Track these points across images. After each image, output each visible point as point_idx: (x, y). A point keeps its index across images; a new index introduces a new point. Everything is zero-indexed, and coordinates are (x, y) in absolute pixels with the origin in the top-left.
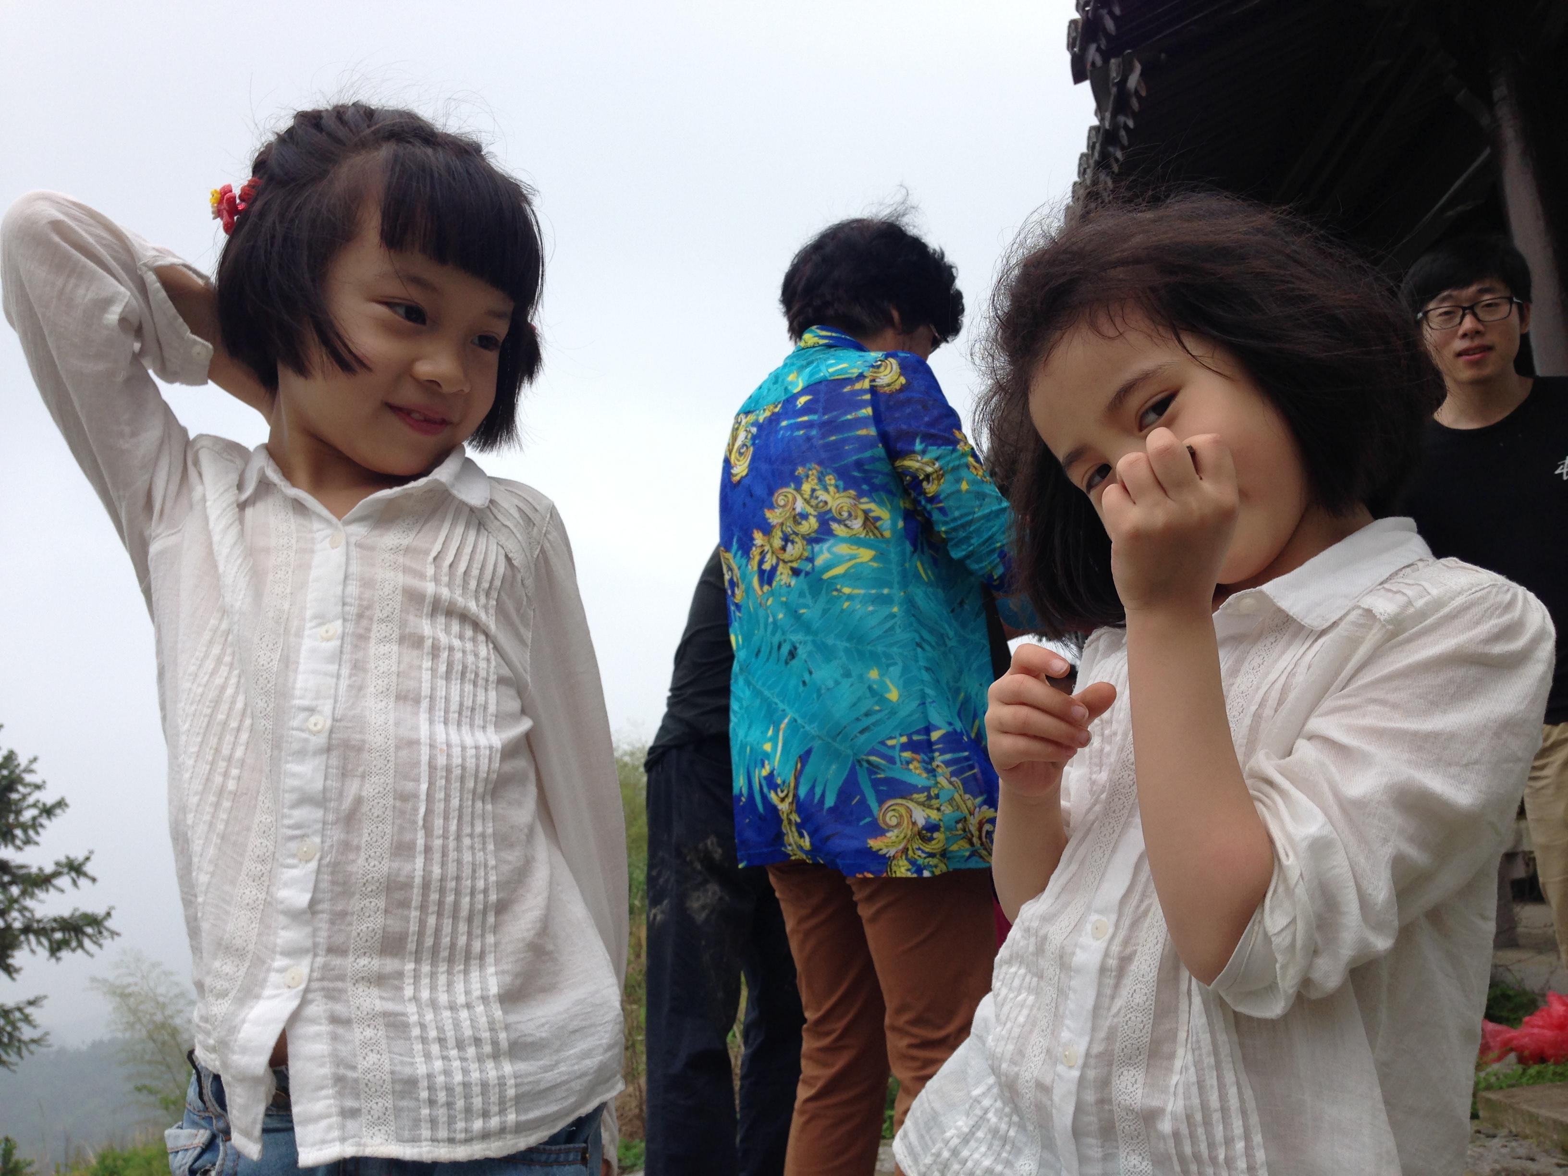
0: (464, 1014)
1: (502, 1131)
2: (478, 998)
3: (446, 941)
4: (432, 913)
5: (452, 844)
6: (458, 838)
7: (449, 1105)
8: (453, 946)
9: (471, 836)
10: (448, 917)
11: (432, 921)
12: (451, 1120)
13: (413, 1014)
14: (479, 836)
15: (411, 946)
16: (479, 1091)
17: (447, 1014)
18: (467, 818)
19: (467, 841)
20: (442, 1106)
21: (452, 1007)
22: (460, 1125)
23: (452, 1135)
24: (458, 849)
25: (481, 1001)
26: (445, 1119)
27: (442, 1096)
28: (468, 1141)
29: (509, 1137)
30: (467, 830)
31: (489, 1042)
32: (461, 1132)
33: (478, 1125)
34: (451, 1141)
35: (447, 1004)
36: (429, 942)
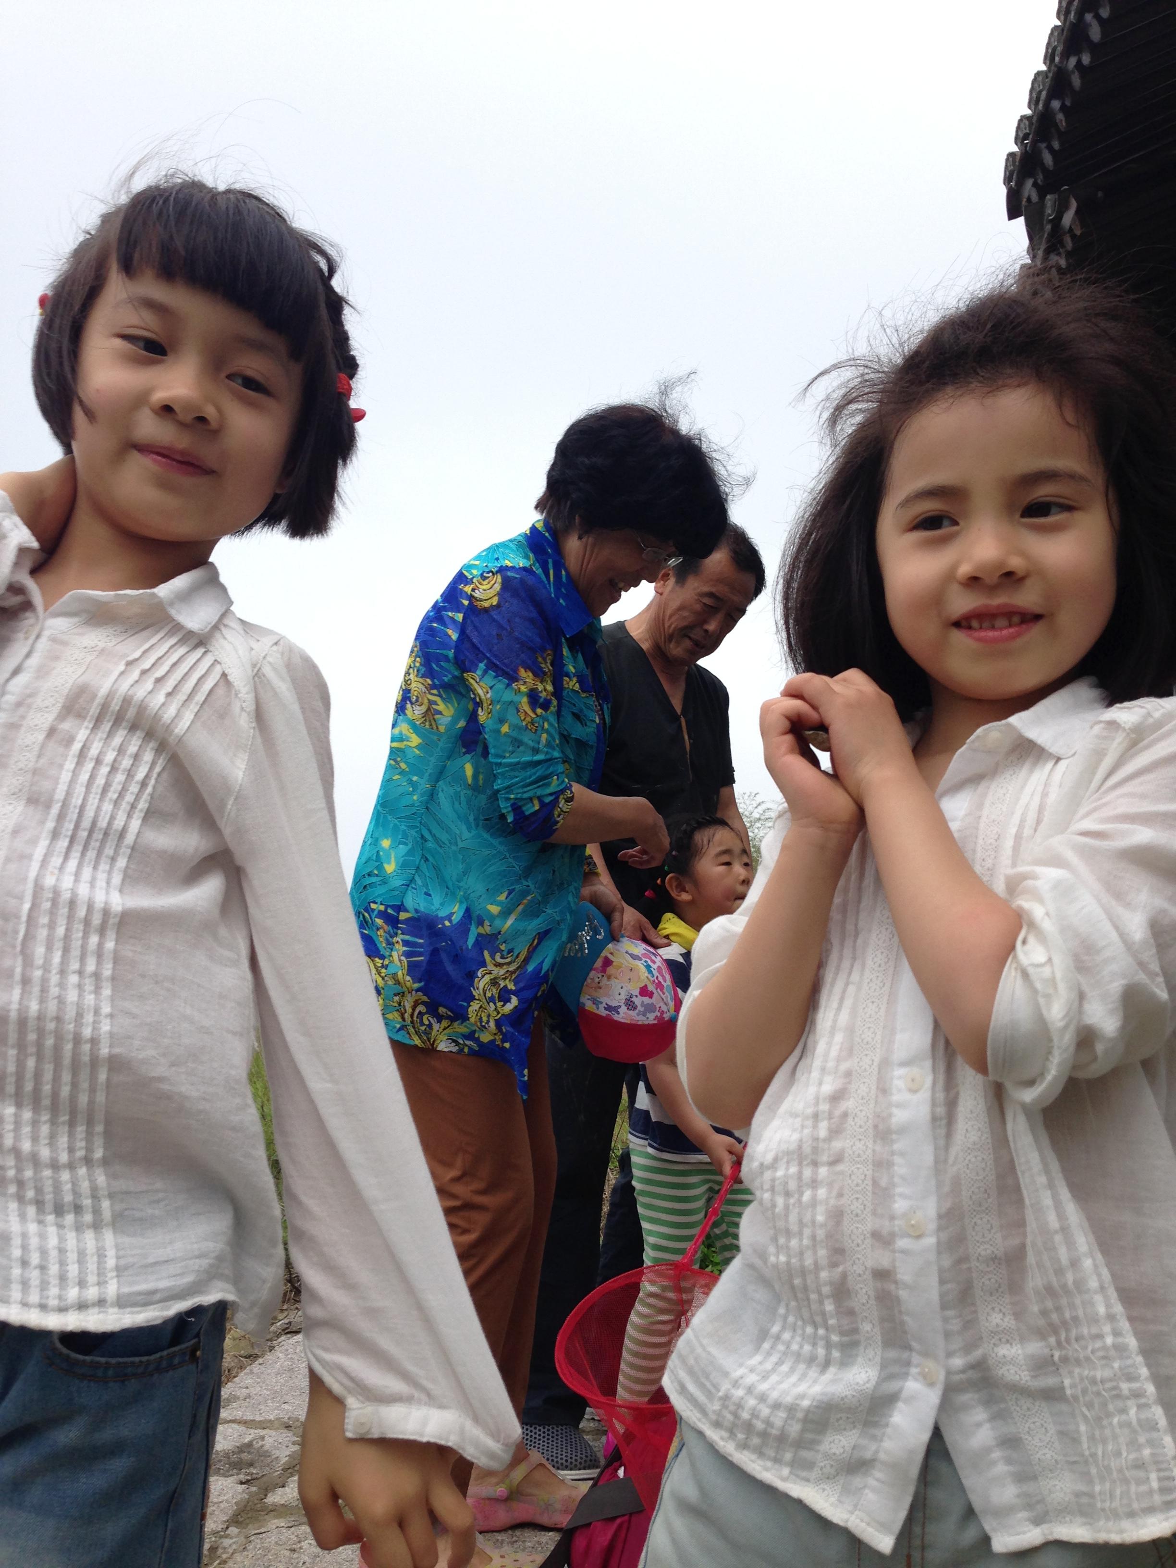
0: (65, 1176)
1: (101, 1303)
2: (80, 1159)
3: (47, 1088)
4: (31, 1055)
5: (54, 979)
6: (62, 972)
7: (43, 1268)
8: (55, 1095)
9: (80, 973)
10: (49, 1063)
11: (31, 1063)
12: (44, 1286)
13: (10, 1168)
14: (90, 976)
15: (10, 1089)
16: (76, 1259)
17: (47, 1173)
18: (75, 952)
19: (74, 979)
20: (36, 1267)
21: (55, 1166)
22: (54, 1291)
23: (44, 1301)
24: (62, 985)
25: (84, 1162)
26: (37, 1282)
27: (35, 1259)
28: (62, 1310)
29: (111, 1310)
30: (75, 965)
31: (90, 1210)
32: (54, 1298)
33: (73, 1293)
34: (43, 1307)
35: (48, 1161)
36: (29, 1086)
